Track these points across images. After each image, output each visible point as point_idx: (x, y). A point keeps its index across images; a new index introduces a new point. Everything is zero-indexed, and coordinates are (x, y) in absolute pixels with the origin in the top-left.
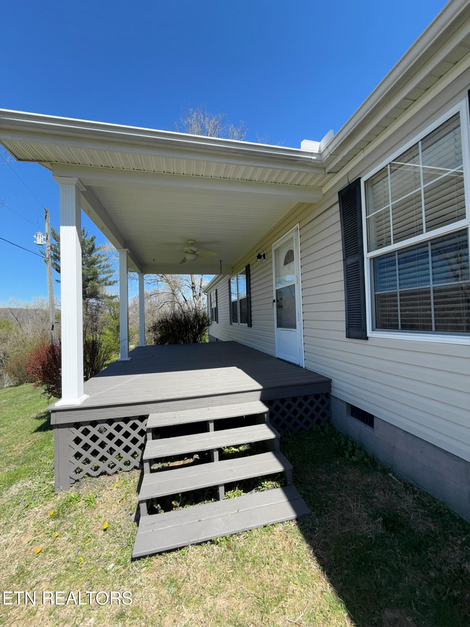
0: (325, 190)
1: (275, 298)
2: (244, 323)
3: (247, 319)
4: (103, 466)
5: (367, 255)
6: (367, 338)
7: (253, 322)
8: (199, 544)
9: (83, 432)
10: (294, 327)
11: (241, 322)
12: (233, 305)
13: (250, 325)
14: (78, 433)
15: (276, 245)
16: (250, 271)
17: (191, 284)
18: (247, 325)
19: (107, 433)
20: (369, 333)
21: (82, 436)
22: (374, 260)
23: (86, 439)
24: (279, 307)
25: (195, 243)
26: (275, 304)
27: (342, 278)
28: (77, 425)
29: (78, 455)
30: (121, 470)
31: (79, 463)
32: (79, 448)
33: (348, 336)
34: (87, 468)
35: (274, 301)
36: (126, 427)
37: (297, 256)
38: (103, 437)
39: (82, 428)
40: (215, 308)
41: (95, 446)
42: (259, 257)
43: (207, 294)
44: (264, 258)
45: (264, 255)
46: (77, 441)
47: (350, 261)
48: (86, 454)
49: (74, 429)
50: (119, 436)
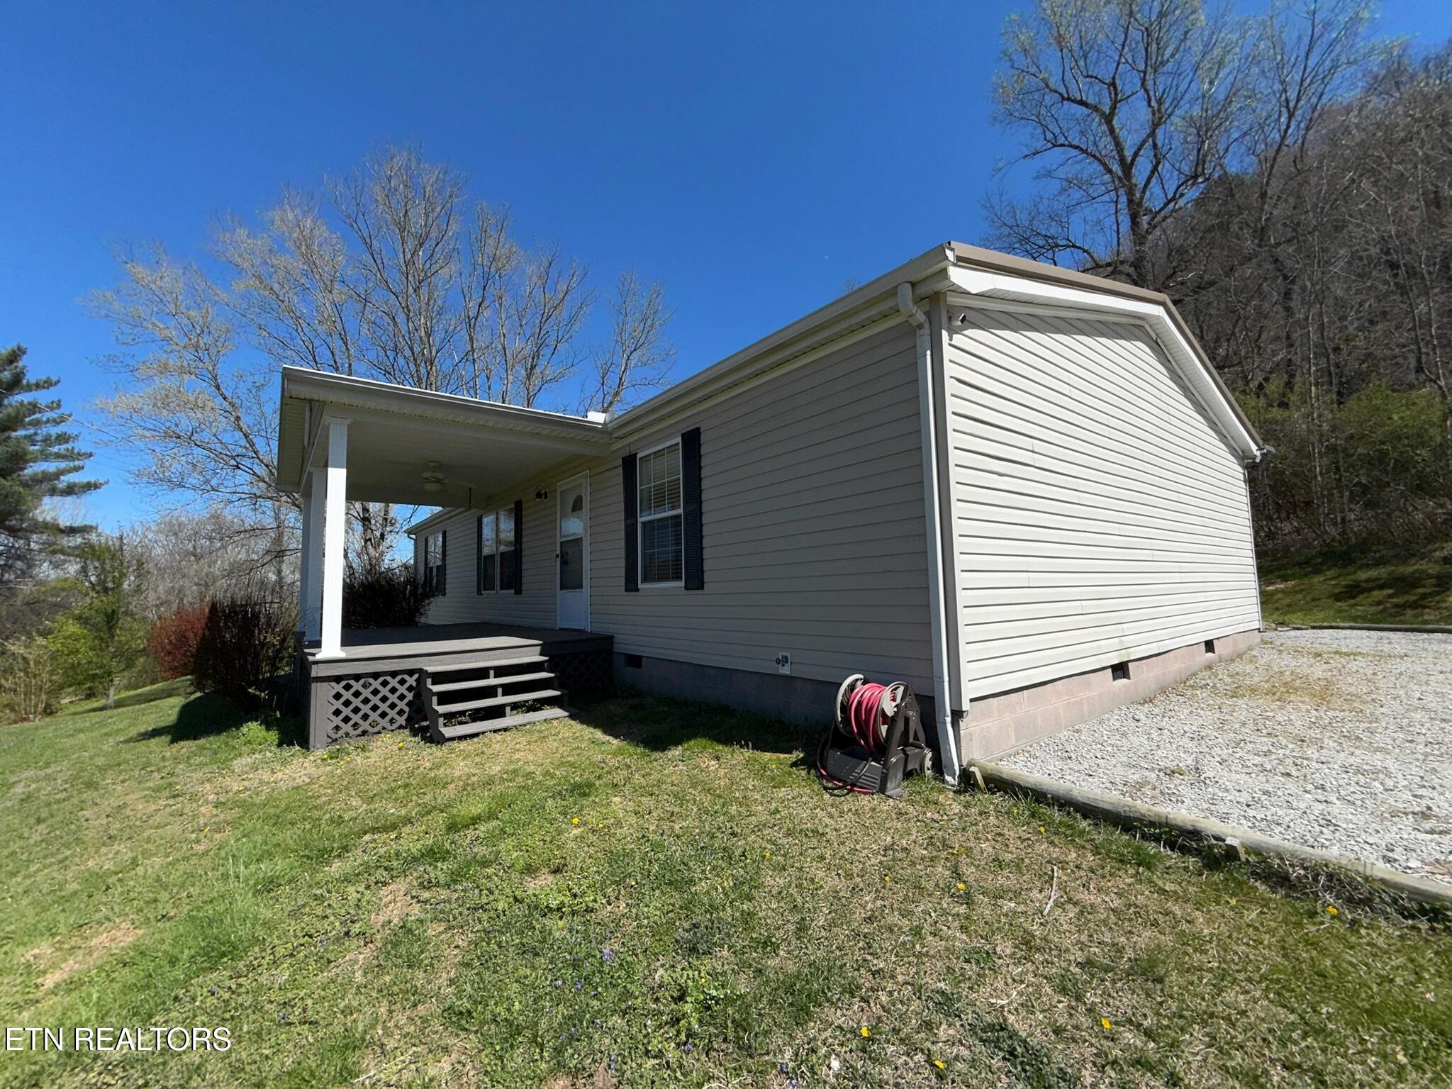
0: (614, 447)
1: (558, 552)
2: (508, 588)
3: (513, 581)
4: (365, 725)
5: (640, 520)
6: (638, 590)
7: (524, 587)
8: (495, 731)
9: (344, 687)
10: (581, 587)
11: (502, 588)
12: (485, 563)
13: (519, 592)
14: (339, 687)
15: (563, 485)
16: (521, 510)
17: (361, 511)
18: (513, 591)
19: (371, 689)
20: (640, 586)
21: (343, 692)
22: (644, 524)
23: (347, 695)
24: (564, 563)
25: (441, 467)
26: (559, 560)
27: (623, 536)
28: (338, 679)
29: (337, 712)
30: (384, 728)
31: (337, 721)
32: (338, 704)
33: (626, 590)
34: (347, 728)
35: (557, 556)
36: (393, 682)
37: (586, 505)
38: (366, 693)
39: (343, 683)
40: (438, 567)
41: (356, 702)
42: (539, 495)
43: (413, 536)
44: (546, 498)
45: (546, 494)
46: (338, 696)
47: (629, 522)
48: (347, 711)
49: (334, 684)
50: (384, 691)
